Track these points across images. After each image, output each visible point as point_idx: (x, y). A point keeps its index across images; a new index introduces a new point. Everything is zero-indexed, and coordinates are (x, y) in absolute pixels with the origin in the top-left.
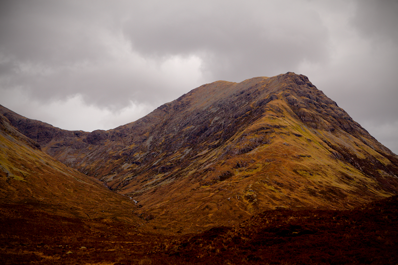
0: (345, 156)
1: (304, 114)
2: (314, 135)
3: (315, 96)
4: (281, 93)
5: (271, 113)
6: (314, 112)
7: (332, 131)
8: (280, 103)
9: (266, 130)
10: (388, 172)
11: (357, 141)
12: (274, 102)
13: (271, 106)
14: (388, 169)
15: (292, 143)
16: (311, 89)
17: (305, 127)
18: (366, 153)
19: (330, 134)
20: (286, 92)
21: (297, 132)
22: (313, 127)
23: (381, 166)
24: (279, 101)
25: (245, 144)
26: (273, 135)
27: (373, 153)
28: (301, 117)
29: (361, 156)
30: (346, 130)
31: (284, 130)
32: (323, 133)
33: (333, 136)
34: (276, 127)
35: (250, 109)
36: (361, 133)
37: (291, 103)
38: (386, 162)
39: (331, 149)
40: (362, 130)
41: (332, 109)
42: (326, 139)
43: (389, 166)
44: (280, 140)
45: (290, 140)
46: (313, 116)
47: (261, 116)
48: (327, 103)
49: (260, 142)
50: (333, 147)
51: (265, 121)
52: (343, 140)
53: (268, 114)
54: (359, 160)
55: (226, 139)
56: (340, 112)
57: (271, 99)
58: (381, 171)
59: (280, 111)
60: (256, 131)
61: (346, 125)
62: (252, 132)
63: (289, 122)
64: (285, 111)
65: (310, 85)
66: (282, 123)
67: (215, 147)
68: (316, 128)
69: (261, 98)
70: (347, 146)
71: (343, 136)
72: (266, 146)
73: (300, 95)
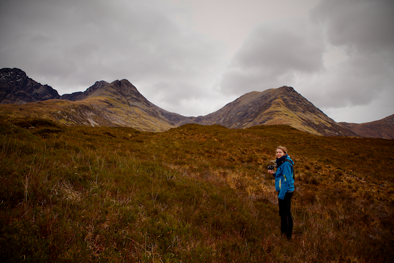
0: (309, 124)
1: (290, 105)
2: (294, 114)
3: (296, 96)
4: (280, 96)
5: (274, 105)
6: (295, 104)
7: (304, 112)
8: (280, 100)
9: (272, 113)
11: (316, 116)
12: (276, 100)
13: (275, 102)
14: (330, 129)
15: (284, 119)
16: (295, 93)
17: (290, 111)
18: (320, 122)
19: (302, 114)
20: (282, 95)
21: (286, 113)
22: (294, 111)
23: (326, 128)
24: (279, 100)
25: (262, 120)
26: (275, 115)
27: (323, 121)
28: (289, 106)
29: (317, 123)
30: (310, 112)
31: (280, 113)
32: (299, 113)
33: (304, 115)
34: (276, 111)
35: (266, 104)
36: (318, 113)
37: (284, 100)
38: (329, 126)
40: (319, 111)
41: (304, 102)
42: (300, 116)
43: (330, 127)
44: (278, 117)
45: (282, 117)
46: (294, 106)
47: (269, 107)
48: (302, 99)
49: (269, 118)
50: (303, 120)
51: (271, 109)
52: (309, 116)
54: (316, 125)
55: (255, 117)
56: (308, 103)
57: (275, 99)
58: (326, 130)
59: (279, 104)
60: (267, 114)
61: (310, 109)
62: (265, 114)
63: (282, 109)
64: (281, 104)
65: (294, 91)
66: (279, 110)
67: (250, 121)
68: (296, 111)
69: (271, 98)
70: (310, 119)
71: (308, 114)
72: (271, 120)
73: (288, 96)
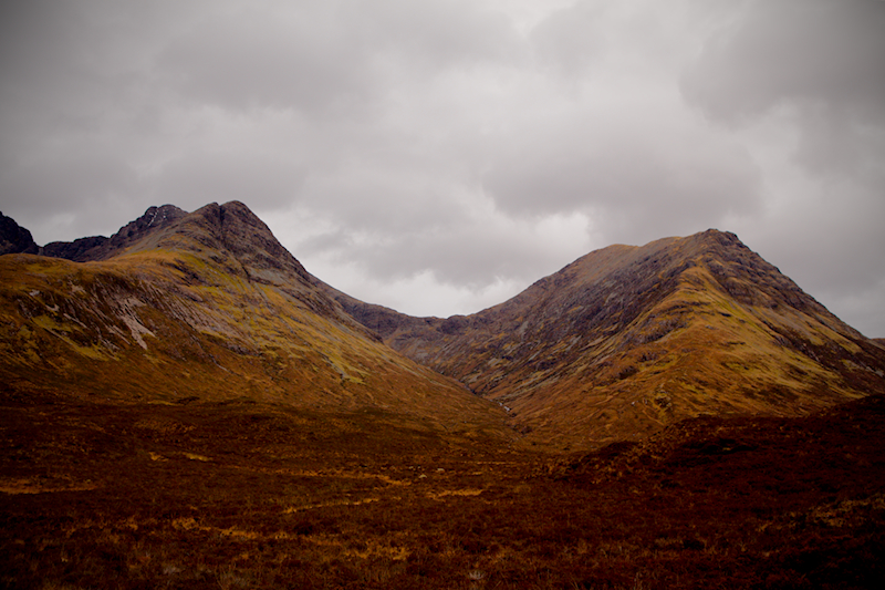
0: (794, 342)
1: (734, 286)
2: (748, 314)
3: (748, 260)
4: (700, 257)
5: (688, 285)
6: (747, 282)
7: (774, 307)
8: (700, 271)
9: (682, 309)
10: (857, 363)
11: (811, 320)
12: (690, 271)
13: (688, 276)
14: (857, 358)
15: (718, 326)
16: (742, 251)
17: (735, 303)
18: (824, 337)
19: (771, 312)
20: (707, 256)
21: (724, 311)
22: (747, 302)
23: (847, 354)
24: (698, 269)
25: (652, 329)
26: (691, 315)
27: (834, 336)
28: (728, 289)
29: (817, 341)
30: (793, 306)
31: (707, 309)
32: (761, 311)
33: (776, 315)
34: (694, 304)
35: (659, 281)
36: (815, 309)
37: (715, 271)
38: (854, 348)
39: (773, 333)
40: (817, 306)
41: (773, 277)
42: (766, 319)
43: (858, 354)
44: (701, 322)
45: (714, 321)
46: (746, 288)
47: (674, 290)
48: (765, 268)
49: (674, 325)
50: (775, 330)
51: (679, 296)
52: (789, 319)
53: (683, 287)
54: (814, 347)
55: (626, 322)
56: (784, 281)
57: (687, 266)
58: (847, 362)
59: (699, 282)
60: (668, 311)
61: (793, 299)
62: (662, 312)
63: (712, 296)
64: (706, 283)
65: (741, 245)
66: (703, 299)
67: (613, 333)
68: (751, 304)
69: (673, 265)
70: (796, 328)
71: (789, 314)
72: (682, 331)
73: (726, 259)
